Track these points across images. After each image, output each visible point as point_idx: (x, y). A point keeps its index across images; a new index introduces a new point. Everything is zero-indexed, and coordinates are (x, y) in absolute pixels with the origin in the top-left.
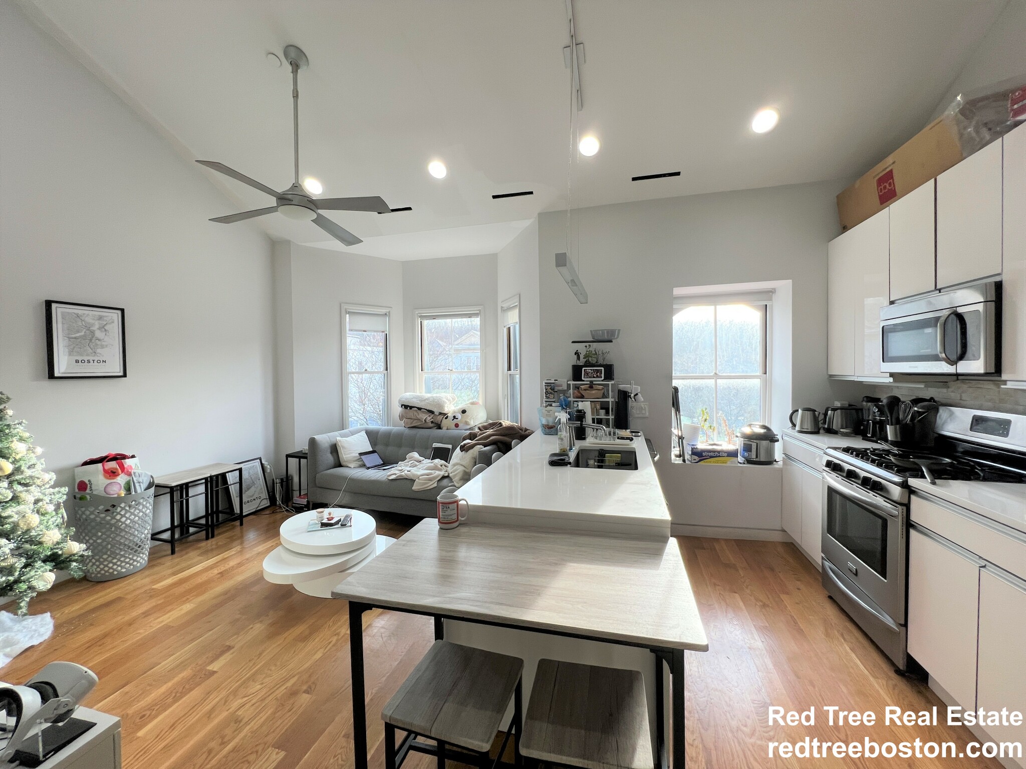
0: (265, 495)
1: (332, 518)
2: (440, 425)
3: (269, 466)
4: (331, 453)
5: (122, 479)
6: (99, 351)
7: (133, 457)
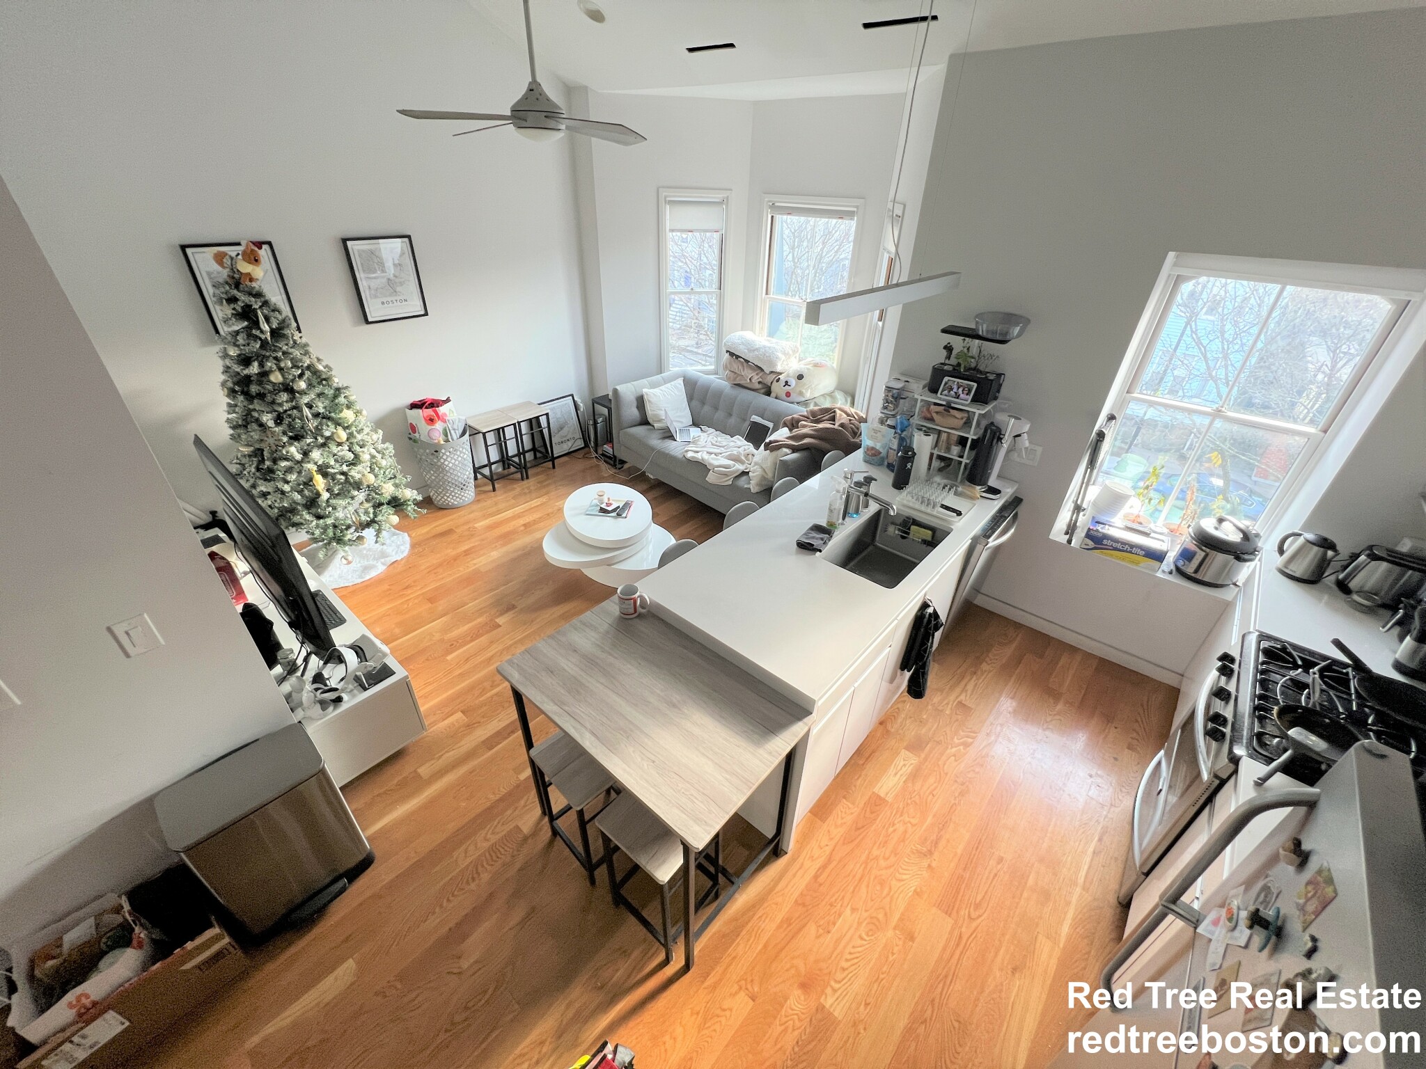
0: (578, 435)
1: (611, 504)
2: (770, 387)
3: (581, 405)
4: (637, 407)
5: (439, 426)
6: (398, 289)
7: (448, 400)
